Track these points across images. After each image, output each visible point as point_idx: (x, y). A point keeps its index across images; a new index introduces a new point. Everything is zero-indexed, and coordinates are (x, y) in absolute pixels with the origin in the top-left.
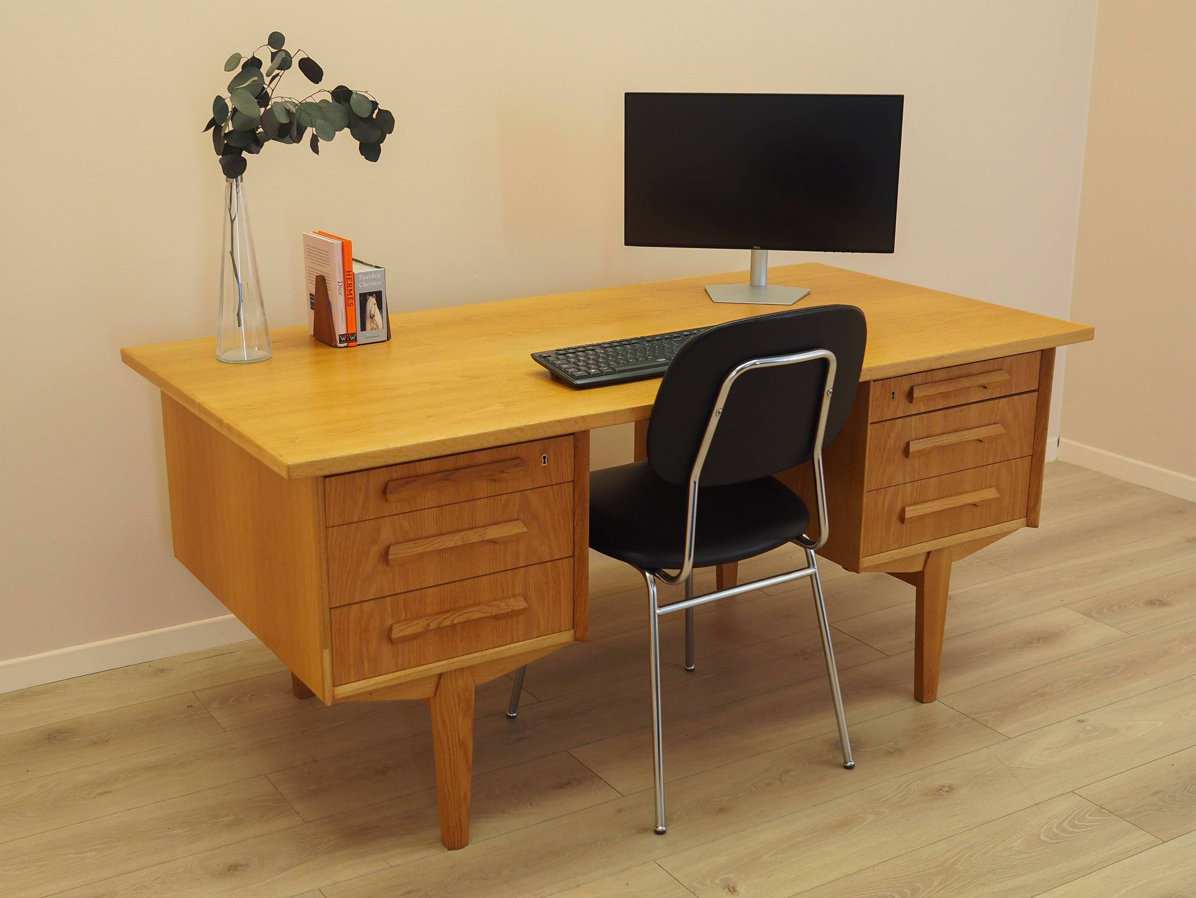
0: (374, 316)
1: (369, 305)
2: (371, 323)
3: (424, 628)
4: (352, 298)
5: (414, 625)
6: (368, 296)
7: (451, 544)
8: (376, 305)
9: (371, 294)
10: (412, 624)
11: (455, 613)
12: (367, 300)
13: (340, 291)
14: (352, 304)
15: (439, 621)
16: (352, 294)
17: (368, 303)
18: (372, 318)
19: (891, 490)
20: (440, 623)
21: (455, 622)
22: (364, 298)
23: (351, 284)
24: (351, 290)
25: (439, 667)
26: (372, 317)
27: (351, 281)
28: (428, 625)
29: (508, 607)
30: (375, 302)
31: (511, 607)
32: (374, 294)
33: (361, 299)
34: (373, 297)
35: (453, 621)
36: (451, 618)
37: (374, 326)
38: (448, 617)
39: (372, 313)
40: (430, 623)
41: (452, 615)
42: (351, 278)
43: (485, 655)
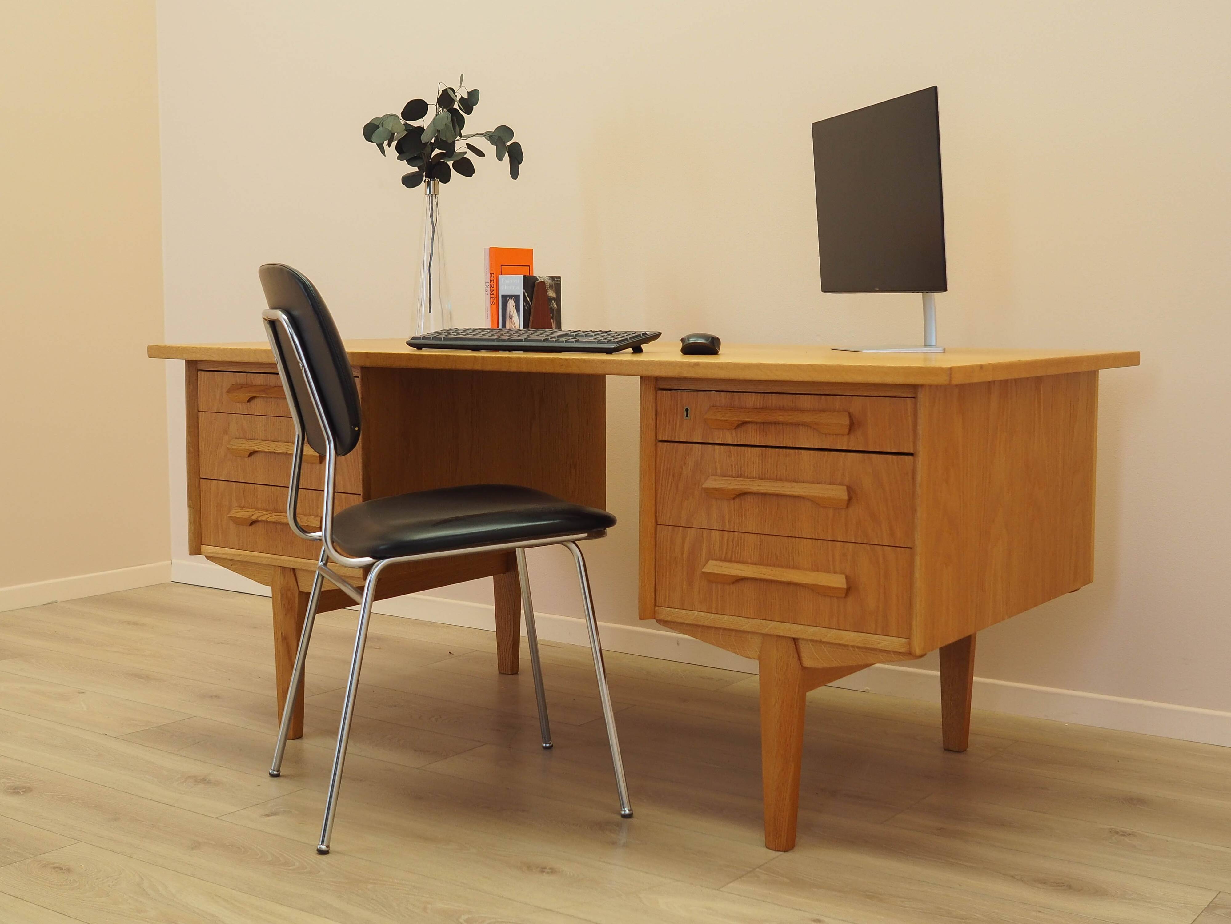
0: (512, 317)
1: (509, 307)
2: (510, 324)
3: (249, 516)
4: (494, 297)
5: (245, 512)
6: (508, 298)
7: (266, 449)
8: (515, 307)
9: (511, 297)
10: (245, 510)
11: (273, 513)
12: (508, 302)
13: (487, 290)
14: (493, 303)
15: (260, 515)
16: (493, 294)
17: (508, 305)
18: (511, 319)
19: (692, 533)
20: (260, 516)
21: (268, 520)
22: (505, 298)
23: (494, 285)
24: (493, 290)
25: (266, 558)
26: (511, 317)
27: (494, 282)
28: (253, 515)
29: (306, 522)
30: (514, 305)
31: (309, 523)
32: (513, 297)
33: (503, 300)
34: (512, 299)
35: (268, 518)
36: (269, 515)
37: (512, 326)
38: (267, 514)
39: (511, 314)
40: (255, 514)
41: (270, 513)
42: (494, 280)
43: (297, 562)
